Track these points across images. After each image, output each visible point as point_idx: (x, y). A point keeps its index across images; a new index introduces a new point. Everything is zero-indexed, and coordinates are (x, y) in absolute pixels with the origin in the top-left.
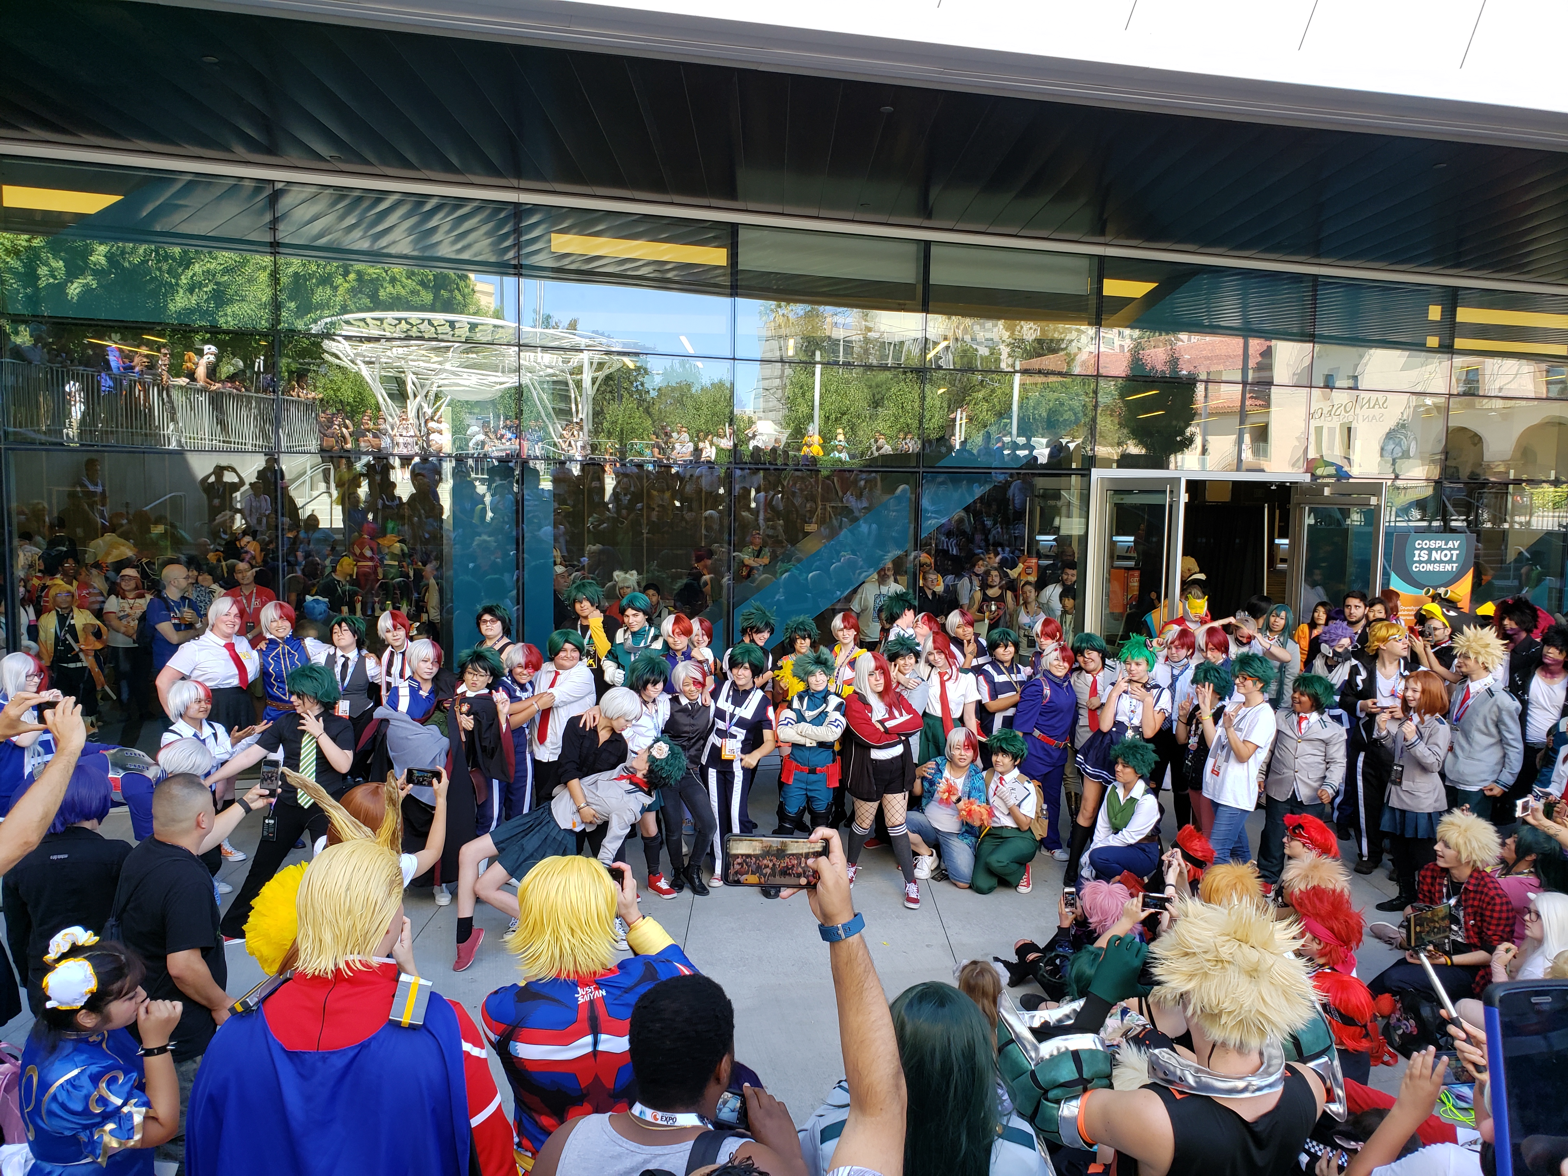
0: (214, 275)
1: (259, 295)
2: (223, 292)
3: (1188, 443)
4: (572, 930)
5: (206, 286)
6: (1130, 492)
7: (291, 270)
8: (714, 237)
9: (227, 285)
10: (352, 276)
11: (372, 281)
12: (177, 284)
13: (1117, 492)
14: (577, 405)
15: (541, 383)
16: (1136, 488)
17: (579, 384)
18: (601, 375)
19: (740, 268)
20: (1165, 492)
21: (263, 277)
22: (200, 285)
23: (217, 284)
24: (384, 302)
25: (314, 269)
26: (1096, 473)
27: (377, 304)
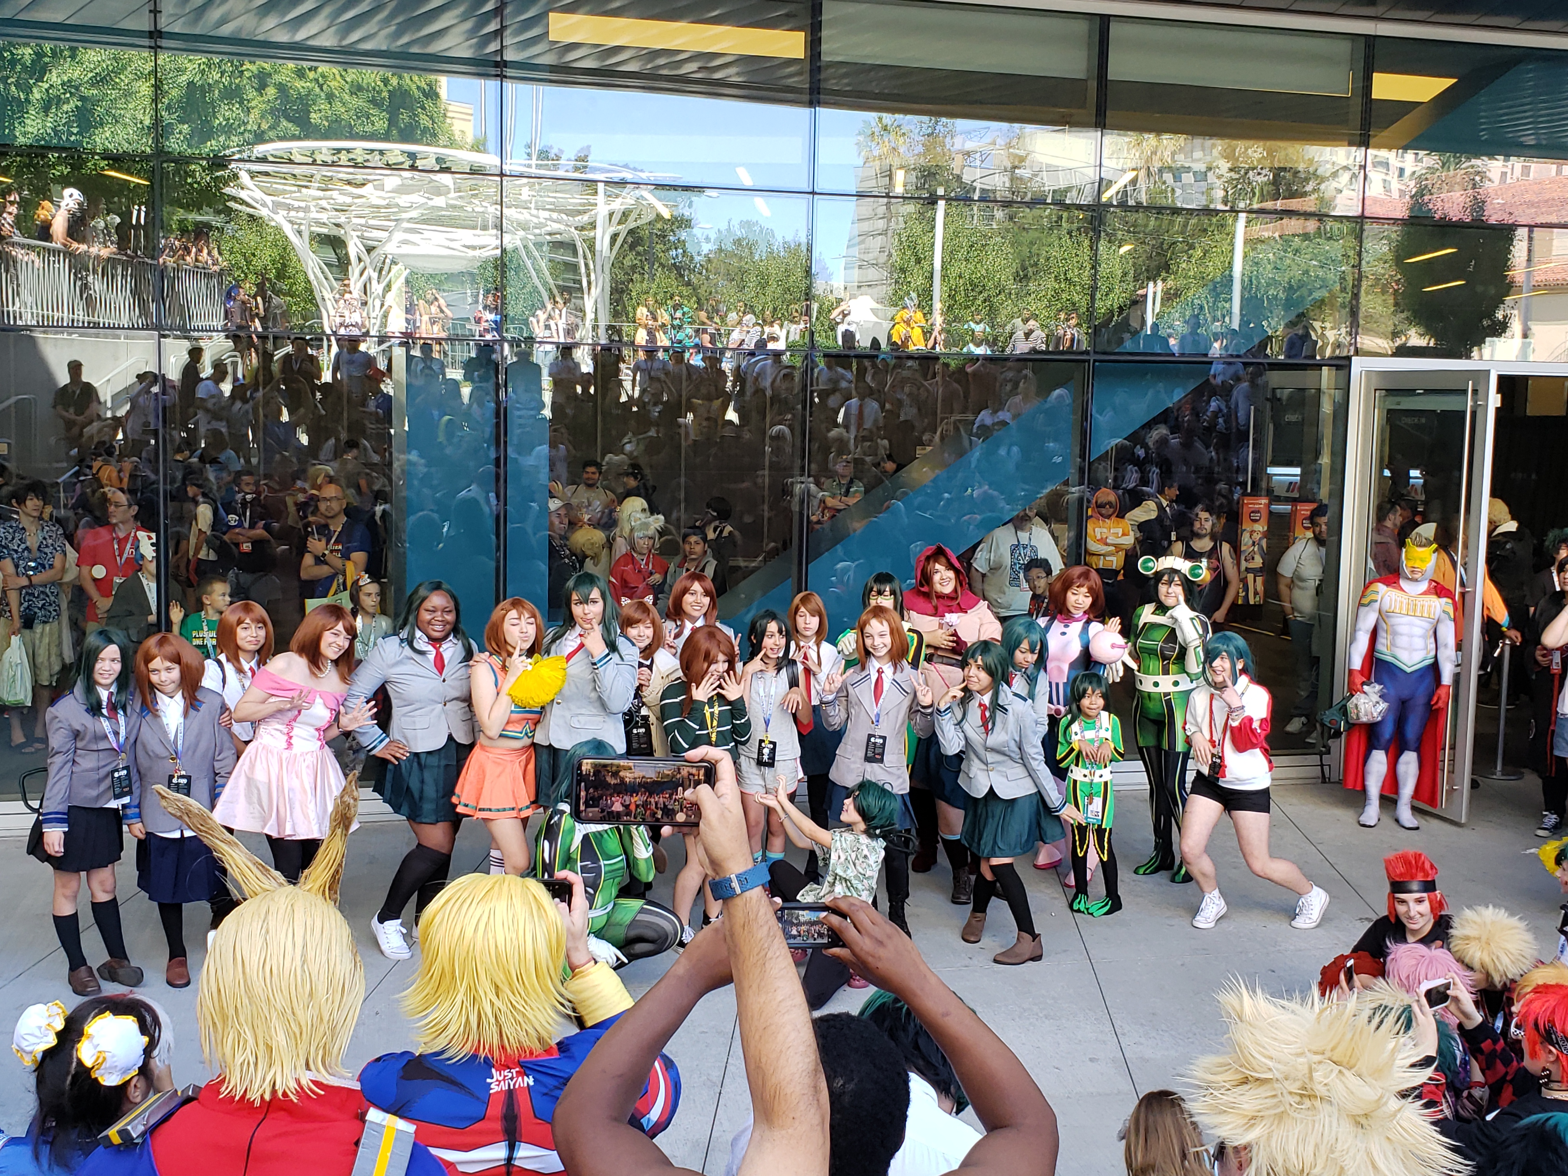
0: (77, 88)
1: (140, 116)
2: (91, 112)
3: (1500, 329)
4: (497, 987)
5: (67, 101)
6: (1411, 392)
7: (183, 79)
8: (787, 15)
9: (97, 102)
10: (271, 91)
11: (300, 97)
12: (28, 101)
13: (1390, 392)
14: (588, 275)
15: (538, 245)
16: (1419, 385)
17: (591, 245)
18: (623, 229)
19: (825, 58)
20: (1465, 392)
21: (145, 88)
22: (59, 102)
23: (83, 99)
24: (317, 127)
25: (217, 77)
26: (1358, 365)
27: (308, 131)
